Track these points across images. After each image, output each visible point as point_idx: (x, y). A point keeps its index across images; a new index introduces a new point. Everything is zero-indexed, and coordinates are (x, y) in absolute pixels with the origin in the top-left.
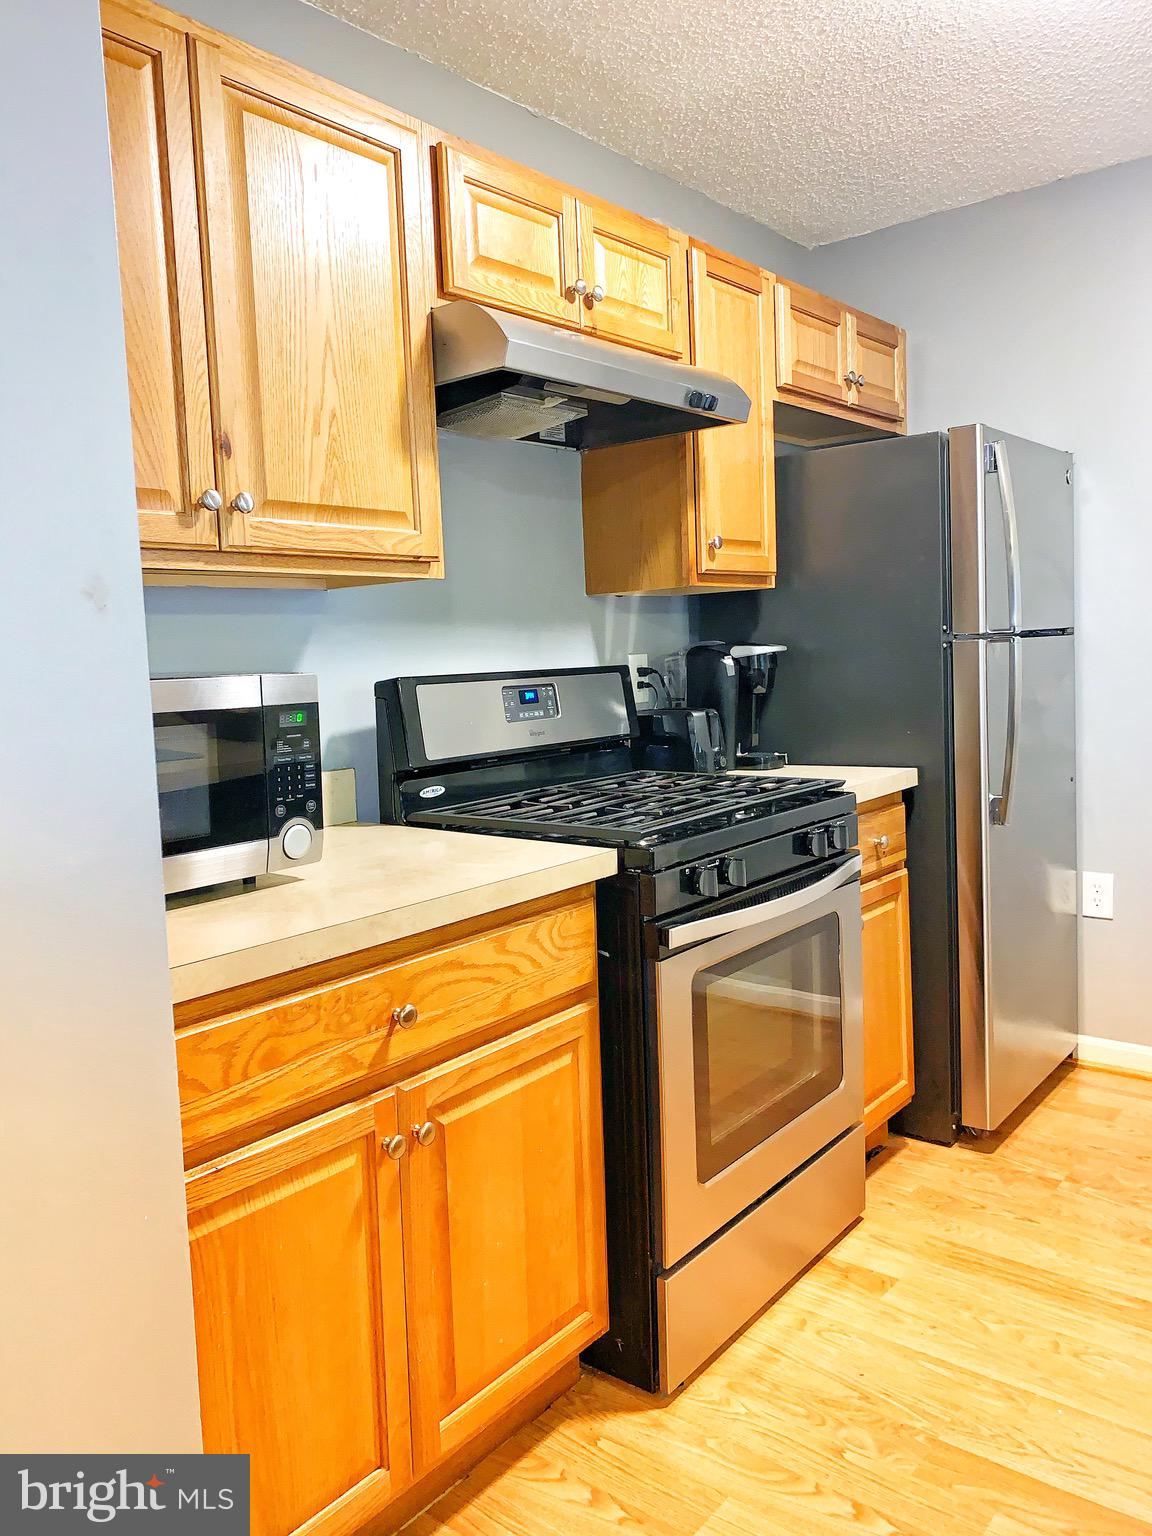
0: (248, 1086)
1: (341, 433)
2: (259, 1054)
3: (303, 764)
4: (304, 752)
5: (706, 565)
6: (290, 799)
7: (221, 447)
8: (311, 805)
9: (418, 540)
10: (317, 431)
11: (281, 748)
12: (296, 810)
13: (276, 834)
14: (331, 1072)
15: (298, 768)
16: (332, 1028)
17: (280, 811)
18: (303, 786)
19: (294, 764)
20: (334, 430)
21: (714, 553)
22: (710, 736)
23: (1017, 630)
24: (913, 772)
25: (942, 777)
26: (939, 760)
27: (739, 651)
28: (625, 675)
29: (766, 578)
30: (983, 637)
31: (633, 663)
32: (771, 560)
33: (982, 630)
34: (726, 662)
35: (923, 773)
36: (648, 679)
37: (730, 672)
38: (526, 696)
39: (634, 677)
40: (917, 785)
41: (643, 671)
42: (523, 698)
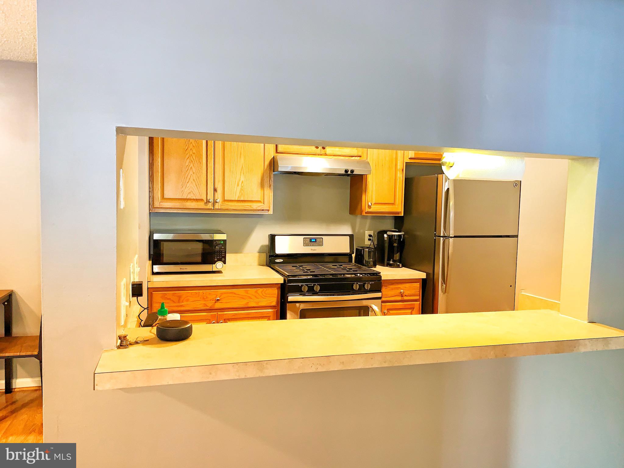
0: (183, 304)
1: (244, 185)
2: (186, 298)
3: (222, 251)
4: (222, 249)
5: (367, 210)
6: (218, 257)
7: (215, 190)
8: (223, 259)
9: (264, 206)
10: (238, 185)
11: (217, 247)
12: (220, 260)
13: (215, 264)
14: (201, 306)
15: (220, 252)
16: (202, 298)
17: (216, 259)
18: (221, 255)
19: (219, 251)
20: (242, 185)
21: (369, 207)
22: (369, 256)
23: (451, 236)
24: (425, 274)
25: (432, 276)
26: (431, 272)
27: (389, 233)
28: (351, 237)
29: (398, 213)
30: (442, 237)
31: (367, 233)
32: (399, 208)
33: (442, 235)
34: (385, 236)
35: (428, 275)
36: (371, 238)
37: (386, 239)
38: (313, 240)
39: (367, 237)
40: (425, 278)
41: (370, 236)
42: (311, 241)
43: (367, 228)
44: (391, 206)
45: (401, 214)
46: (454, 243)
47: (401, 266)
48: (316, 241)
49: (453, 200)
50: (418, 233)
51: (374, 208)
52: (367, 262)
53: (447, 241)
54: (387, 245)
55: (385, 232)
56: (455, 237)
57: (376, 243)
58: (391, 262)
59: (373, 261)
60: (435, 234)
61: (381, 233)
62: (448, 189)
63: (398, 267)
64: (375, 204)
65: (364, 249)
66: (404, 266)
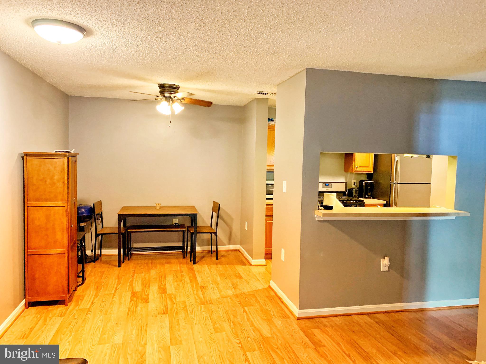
5: (355, 170)
21: (357, 168)
22: (356, 193)
23: (399, 183)
24: (385, 201)
25: (389, 203)
26: (388, 200)
27: (365, 181)
28: (346, 183)
29: (371, 171)
30: (394, 183)
31: (353, 181)
32: (371, 169)
33: (394, 182)
34: (364, 183)
35: (387, 202)
36: (355, 184)
37: (364, 184)
38: (327, 185)
39: (353, 184)
40: (385, 203)
41: (355, 183)
42: (326, 185)
43: (353, 179)
44: (367, 168)
45: (372, 172)
46: (400, 186)
47: (372, 198)
48: (328, 185)
49: (400, 165)
50: (381, 182)
51: (359, 169)
52: (354, 196)
53: (396, 185)
54: (364, 188)
55: (364, 181)
56: (401, 183)
57: (358, 186)
58: (366, 196)
59: (358, 196)
60: (391, 182)
61: (361, 182)
62: (397, 161)
63: (370, 198)
64: (359, 167)
65: (353, 190)
66: (373, 198)
